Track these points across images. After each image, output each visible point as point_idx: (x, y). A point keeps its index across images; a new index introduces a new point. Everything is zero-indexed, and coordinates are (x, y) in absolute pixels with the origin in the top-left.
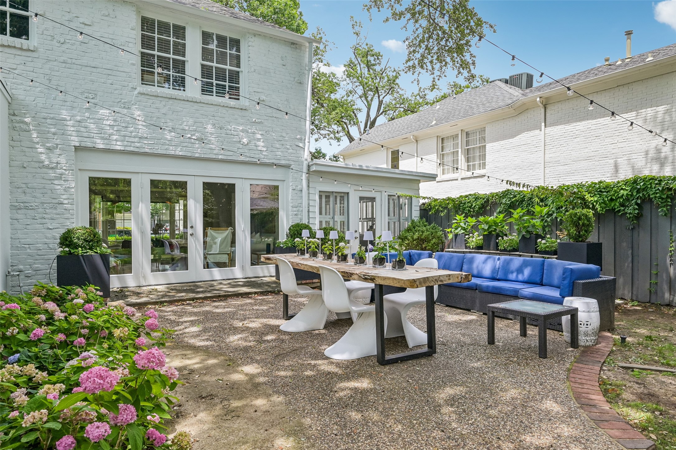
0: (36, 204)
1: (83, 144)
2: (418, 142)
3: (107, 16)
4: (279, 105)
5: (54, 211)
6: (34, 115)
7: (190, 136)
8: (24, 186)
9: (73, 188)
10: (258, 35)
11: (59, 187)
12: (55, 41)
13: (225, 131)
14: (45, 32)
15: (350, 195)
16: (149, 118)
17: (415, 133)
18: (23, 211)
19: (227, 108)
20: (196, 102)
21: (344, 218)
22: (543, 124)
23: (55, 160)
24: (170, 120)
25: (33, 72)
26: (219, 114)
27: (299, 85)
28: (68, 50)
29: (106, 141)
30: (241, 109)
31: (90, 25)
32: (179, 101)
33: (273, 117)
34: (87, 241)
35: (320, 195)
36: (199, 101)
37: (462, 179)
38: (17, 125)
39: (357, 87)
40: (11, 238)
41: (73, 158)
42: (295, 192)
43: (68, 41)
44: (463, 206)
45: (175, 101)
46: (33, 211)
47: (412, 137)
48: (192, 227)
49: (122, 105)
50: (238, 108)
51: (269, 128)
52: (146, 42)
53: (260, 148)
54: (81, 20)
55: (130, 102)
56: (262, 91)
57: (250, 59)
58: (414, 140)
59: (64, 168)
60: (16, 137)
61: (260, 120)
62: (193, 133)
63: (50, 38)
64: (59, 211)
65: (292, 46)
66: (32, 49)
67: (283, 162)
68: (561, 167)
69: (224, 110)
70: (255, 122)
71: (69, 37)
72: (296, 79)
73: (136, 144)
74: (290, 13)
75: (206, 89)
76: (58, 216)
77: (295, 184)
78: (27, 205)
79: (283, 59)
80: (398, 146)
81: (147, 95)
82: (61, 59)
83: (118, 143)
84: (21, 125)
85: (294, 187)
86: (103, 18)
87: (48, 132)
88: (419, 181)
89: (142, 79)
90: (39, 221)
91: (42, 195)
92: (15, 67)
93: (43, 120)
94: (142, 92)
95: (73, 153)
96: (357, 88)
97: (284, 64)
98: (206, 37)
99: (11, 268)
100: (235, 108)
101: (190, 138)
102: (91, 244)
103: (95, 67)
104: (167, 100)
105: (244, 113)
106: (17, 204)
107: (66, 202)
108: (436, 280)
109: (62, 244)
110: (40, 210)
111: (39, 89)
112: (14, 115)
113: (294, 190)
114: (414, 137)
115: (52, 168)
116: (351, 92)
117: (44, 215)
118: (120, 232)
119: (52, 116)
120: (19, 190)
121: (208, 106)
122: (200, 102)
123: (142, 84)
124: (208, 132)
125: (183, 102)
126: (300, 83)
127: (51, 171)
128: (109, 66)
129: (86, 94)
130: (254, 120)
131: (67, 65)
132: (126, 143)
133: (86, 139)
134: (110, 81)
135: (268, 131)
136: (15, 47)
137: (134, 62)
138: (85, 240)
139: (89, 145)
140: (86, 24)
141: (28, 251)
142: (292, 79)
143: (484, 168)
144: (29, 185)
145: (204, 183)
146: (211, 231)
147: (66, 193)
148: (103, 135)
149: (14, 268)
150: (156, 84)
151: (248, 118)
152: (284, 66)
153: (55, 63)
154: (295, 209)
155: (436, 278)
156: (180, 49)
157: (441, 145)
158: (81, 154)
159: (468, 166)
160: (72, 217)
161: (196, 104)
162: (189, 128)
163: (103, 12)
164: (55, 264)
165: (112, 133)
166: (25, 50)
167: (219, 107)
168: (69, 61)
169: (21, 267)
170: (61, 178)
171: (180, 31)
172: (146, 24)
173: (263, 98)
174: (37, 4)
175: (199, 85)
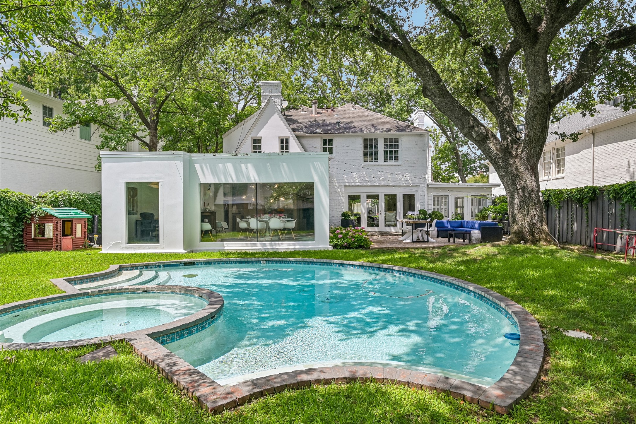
0: (335, 204)
1: (348, 185)
3: (353, 142)
4: (414, 161)
9: (344, 199)
10: (405, 135)
11: (340, 199)
13: (392, 175)
15: (449, 196)
16: (366, 174)
18: (332, 206)
19: (392, 166)
20: (381, 165)
21: (446, 207)
22: (592, 145)
23: (339, 190)
24: (373, 173)
26: (390, 168)
28: (343, 156)
31: (349, 147)
32: (375, 166)
33: (412, 167)
35: (433, 197)
37: (553, 180)
41: (345, 190)
43: (343, 153)
46: (334, 206)
48: (380, 211)
49: (357, 170)
50: (397, 165)
51: (410, 171)
52: (365, 147)
53: (406, 180)
54: (346, 146)
56: (407, 157)
57: (402, 145)
59: (342, 193)
61: (406, 169)
62: (381, 177)
63: (338, 153)
64: (340, 206)
65: (420, 136)
66: (334, 158)
67: (416, 184)
68: (601, 173)
70: (404, 170)
72: (422, 149)
73: (362, 183)
75: (386, 160)
76: (343, 208)
77: (421, 193)
78: (333, 204)
79: (416, 142)
81: (365, 166)
82: (341, 159)
83: (357, 183)
84: (331, 181)
88: (491, 188)
89: (364, 160)
91: (336, 202)
94: (363, 165)
95: (344, 188)
97: (417, 144)
98: (386, 140)
100: (395, 165)
101: (379, 179)
103: (350, 160)
104: (371, 166)
105: (400, 166)
107: (342, 203)
109: (342, 216)
110: (336, 206)
113: (421, 195)
118: (356, 215)
119: (339, 177)
120: (331, 200)
121: (385, 166)
123: (364, 162)
124: (386, 176)
125: (377, 166)
127: (338, 194)
128: (354, 159)
129: (348, 169)
131: (343, 161)
132: (359, 183)
138: (345, 215)
142: (420, 149)
143: (563, 173)
144: (333, 199)
146: (388, 213)
147: (342, 201)
148: (352, 181)
150: (369, 161)
151: (401, 168)
153: (340, 161)
154: (422, 203)
156: (376, 147)
158: (347, 188)
159: (558, 171)
162: (379, 175)
164: (340, 223)
165: (355, 180)
167: (390, 166)
168: (343, 159)
170: (341, 196)
171: (376, 141)
172: (365, 141)
173: (408, 159)
174: (334, 143)
175: (383, 158)
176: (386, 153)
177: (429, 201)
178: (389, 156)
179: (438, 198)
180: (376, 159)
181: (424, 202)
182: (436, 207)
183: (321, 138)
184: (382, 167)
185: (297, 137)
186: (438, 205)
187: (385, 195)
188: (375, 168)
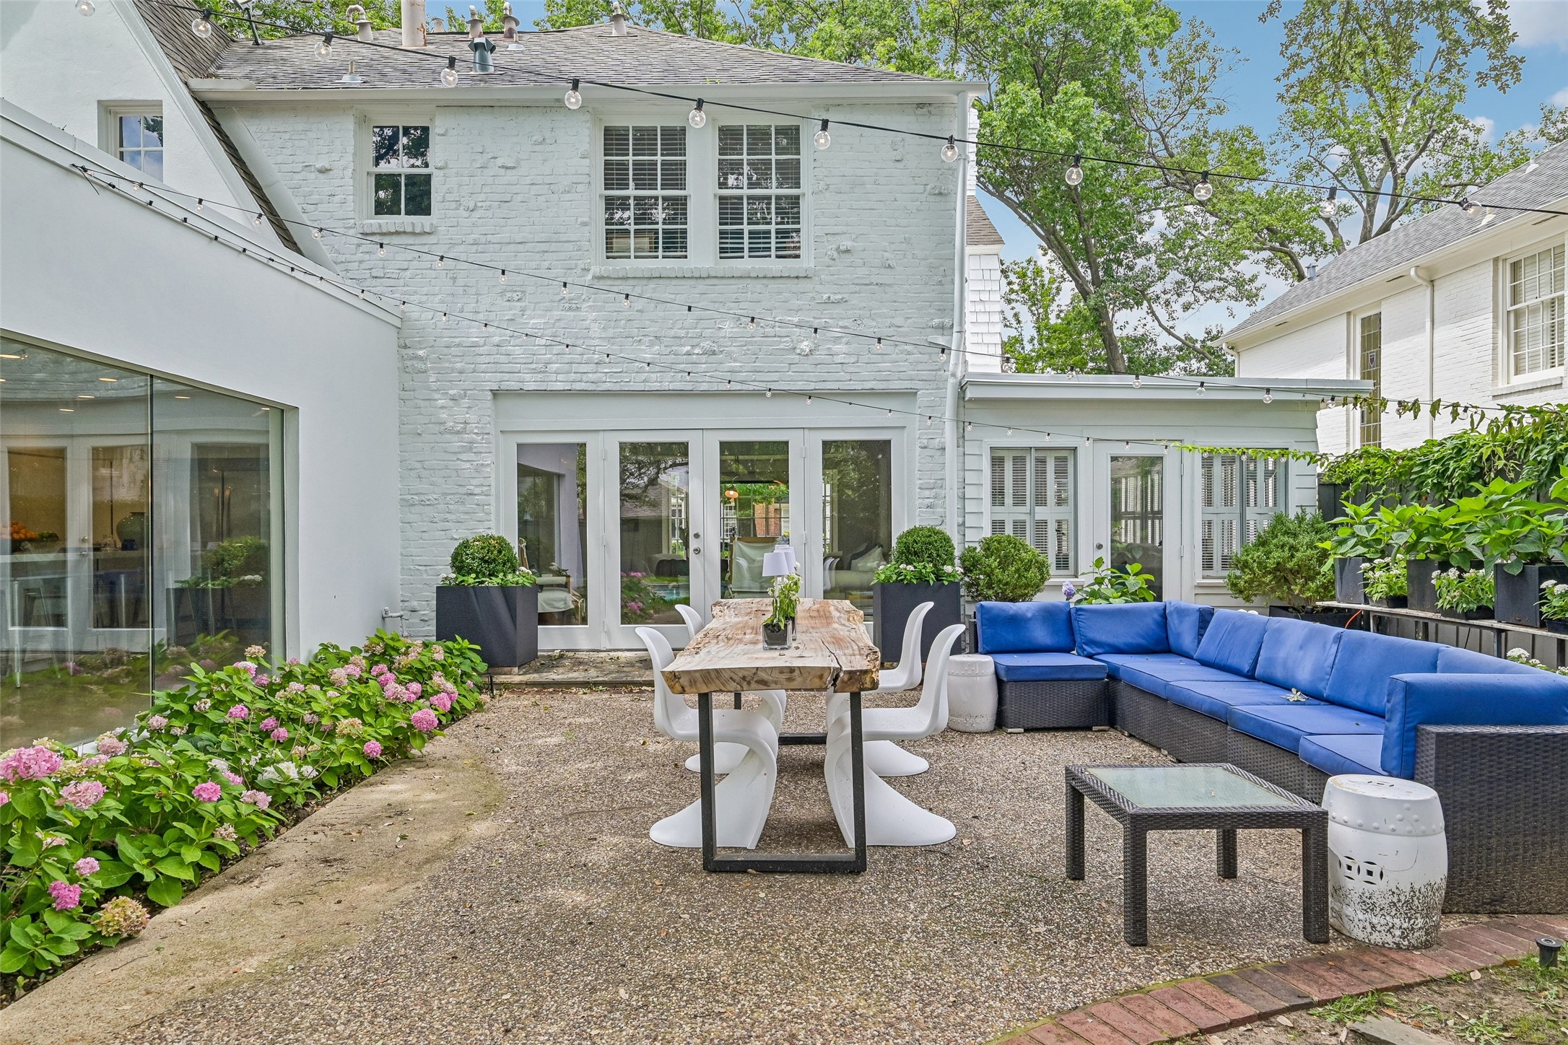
0: (435, 496)
1: (505, 386)
2: (1436, 283)
3: (540, 143)
4: (886, 255)
5: (462, 508)
6: (433, 343)
7: (689, 348)
8: (418, 465)
9: (488, 465)
10: (835, 106)
11: (467, 465)
12: (462, 208)
13: (762, 330)
14: (448, 197)
15: (1080, 453)
16: (613, 323)
17: (1423, 260)
18: (418, 509)
19: (765, 281)
20: (700, 278)
21: (1063, 513)
23: (461, 418)
24: (652, 321)
25: (431, 269)
26: (749, 295)
27: (939, 198)
28: (481, 220)
29: (540, 375)
30: (797, 277)
31: (514, 168)
32: (668, 282)
33: (871, 284)
34: (486, 562)
35: (993, 459)
36: (706, 275)
38: (409, 363)
39: (1324, 149)
40: (402, 555)
41: (489, 412)
42: (927, 452)
43: (480, 204)
44: (1422, 471)
45: (661, 281)
46: (431, 508)
47: (1412, 272)
48: (697, 536)
49: (567, 305)
50: (789, 277)
51: (861, 312)
52: (614, 175)
53: (839, 359)
54: (500, 162)
55: (580, 298)
56: (844, 229)
57: (816, 164)
58: (1420, 281)
59: (476, 431)
60: (408, 385)
61: (839, 297)
62: (695, 341)
63: (453, 205)
64: (469, 507)
65: (920, 111)
66: (427, 230)
67: (896, 385)
69: (758, 286)
70: (828, 301)
71: (482, 197)
72: (929, 187)
73: (590, 375)
74: (1107, 8)
75: (729, 247)
76: (466, 517)
77: (926, 434)
78: (423, 498)
79: (896, 147)
80: (1379, 303)
81: (608, 278)
82: (470, 238)
83: (560, 377)
84: (415, 362)
85: (925, 441)
86: (537, 148)
87: (453, 370)
88: (1316, 405)
89: (609, 249)
90: (441, 525)
91: (442, 480)
92: (405, 265)
93: (446, 350)
94: (598, 274)
95: (489, 404)
96: (1324, 154)
97: (898, 158)
98: (729, 137)
99: (401, 604)
100: (781, 277)
101: (688, 354)
102: (491, 566)
103: (521, 243)
104: (645, 282)
105: (804, 285)
106: (409, 497)
107: (477, 490)
108: (744, 678)
109: (451, 566)
110: (442, 507)
111: (439, 297)
112: (405, 347)
113: (925, 447)
114: (1421, 273)
115: (458, 432)
116: (1308, 168)
117: (448, 516)
119: (457, 340)
120: (413, 473)
121: (724, 281)
122: (709, 277)
123: (608, 258)
124: (725, 337)
125: (675, 282)
126: (940, 194)
127: (455, 438)
128: (543, 237)
129: (509, 295)
130: (825, 296)
131: (480, 248)
132: (573, 376)
133: (507, 376)
134: (546, 264)
135: (860, 318)
136: (405, 233)
137: (586, 219)
138: (482, 559)
139: (514, 385)
140: (507, 168)
141: (425, 576)
142: (921, 188)
144: (426, 464)
145: (722, 444)
146: (740, 544)
147: (477, 475)
148: (534, 366)
149: (406, 604)
150: (632, 254)
151: (811, 295)
152: (897, 164)
153: (462, 248)
154: (927, 493)
155: (746, 673)
156: (675, 175)
157: (1508, 285)
158: (506, 404)
160: (488, 518)
161: (700, 281)
162: (688, 333)
163: (534, 138)
165: (550, 359)
166: (419, 234)
167: (749, 281)
168: (483, 239)
169: (415, 604)
170: (471, 448)
171: (675, 139)
172: (614, 139)
173: (846, 243)
174: (437, 152)
175: (714, 242)
176: (729, 209)
177: (970, 477)
178: (746, 228)
179: (1019, 461)
180: (675, 242)
181: (939, 484)
182: (1010, 513)
183: (362, 120)
184: (701, 286)
185: (206, 106)
186: (1019, 500)
187: (724, 446)
188: (665, 291)
